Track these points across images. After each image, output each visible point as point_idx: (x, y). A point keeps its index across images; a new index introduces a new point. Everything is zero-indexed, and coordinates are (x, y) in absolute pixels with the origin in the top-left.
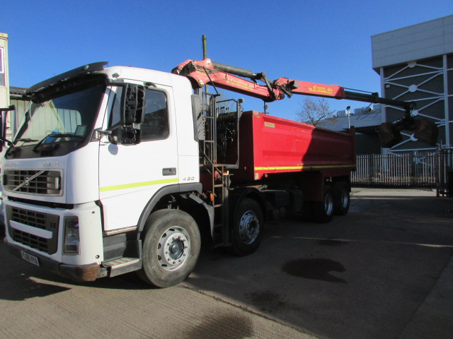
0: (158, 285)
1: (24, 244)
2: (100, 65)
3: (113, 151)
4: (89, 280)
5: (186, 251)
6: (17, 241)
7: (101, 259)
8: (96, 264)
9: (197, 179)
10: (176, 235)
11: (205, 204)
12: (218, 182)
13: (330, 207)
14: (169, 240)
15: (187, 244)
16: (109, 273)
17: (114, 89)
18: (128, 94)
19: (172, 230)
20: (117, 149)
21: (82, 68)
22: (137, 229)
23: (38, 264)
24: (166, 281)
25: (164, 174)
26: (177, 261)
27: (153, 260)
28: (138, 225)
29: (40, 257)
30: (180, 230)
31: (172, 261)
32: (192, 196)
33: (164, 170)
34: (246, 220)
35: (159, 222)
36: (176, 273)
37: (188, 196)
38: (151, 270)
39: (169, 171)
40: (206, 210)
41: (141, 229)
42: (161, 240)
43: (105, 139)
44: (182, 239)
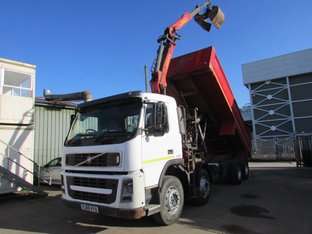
0: (167, 223)
1: (83, 200)
2: (138, 93)
3: (147, 140)
4: (137, 218)
5: (178, 201)
6: (76, 198)
7: (144, 205)
8: (142, 207)
9: (182, 157)
10: (174, 191)
11: (186, 171)
12: (191, 158)
13: (239, 174)
14: (171, 195)
15: (178, 197)
16: (147, 214)
17: (146, 105)
18: (157, 108)
19: (171, 188)
20: (148, 139)
21: (127, 94)
22: (159, 186)
23: (98, 212)
24: (170, 221)
25: (169, 154)
26: (175, 207)
27: (164, 207)
28: (159, 184)
29: (99, 207)
30: (174, 188)
31: (173, 208)
32: (180, 166)
33: (169, 151)
34: (203, 182)
35: (166, 184)
36: (174, 215)
37: (178, 166)
38: (164, 214)
39: (170, 152)
40: (187, 175)
41: (160, 186)
42: (167, 195)
43: (144, 133)
44: (177, 194)
